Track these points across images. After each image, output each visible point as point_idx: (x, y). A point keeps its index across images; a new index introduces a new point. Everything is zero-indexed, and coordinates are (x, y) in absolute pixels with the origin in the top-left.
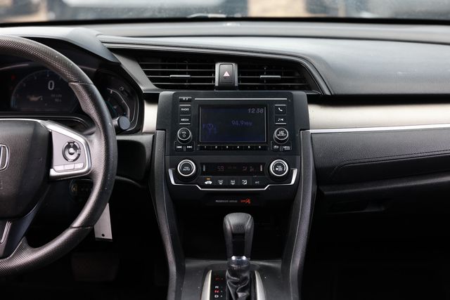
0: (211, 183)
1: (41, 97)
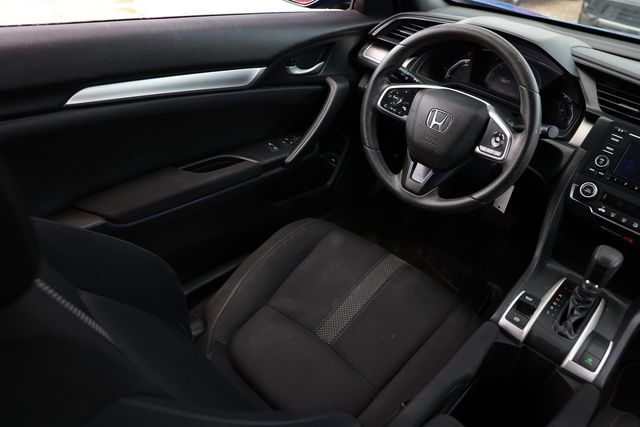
0: (604, 211)
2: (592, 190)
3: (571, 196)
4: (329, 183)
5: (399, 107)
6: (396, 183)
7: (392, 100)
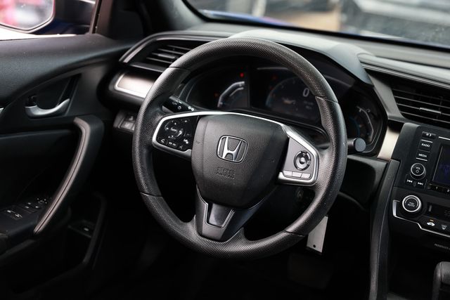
0: (433, 225)
1: (294, 102)
2: (416, 203)
3: (394, 214)
4: (86, 260)
5: (179, 141)
6: (190, 231)
7: (170, 133)
